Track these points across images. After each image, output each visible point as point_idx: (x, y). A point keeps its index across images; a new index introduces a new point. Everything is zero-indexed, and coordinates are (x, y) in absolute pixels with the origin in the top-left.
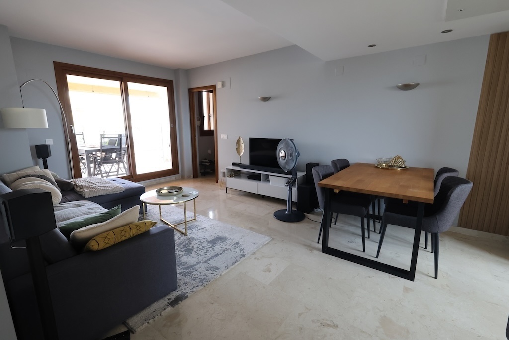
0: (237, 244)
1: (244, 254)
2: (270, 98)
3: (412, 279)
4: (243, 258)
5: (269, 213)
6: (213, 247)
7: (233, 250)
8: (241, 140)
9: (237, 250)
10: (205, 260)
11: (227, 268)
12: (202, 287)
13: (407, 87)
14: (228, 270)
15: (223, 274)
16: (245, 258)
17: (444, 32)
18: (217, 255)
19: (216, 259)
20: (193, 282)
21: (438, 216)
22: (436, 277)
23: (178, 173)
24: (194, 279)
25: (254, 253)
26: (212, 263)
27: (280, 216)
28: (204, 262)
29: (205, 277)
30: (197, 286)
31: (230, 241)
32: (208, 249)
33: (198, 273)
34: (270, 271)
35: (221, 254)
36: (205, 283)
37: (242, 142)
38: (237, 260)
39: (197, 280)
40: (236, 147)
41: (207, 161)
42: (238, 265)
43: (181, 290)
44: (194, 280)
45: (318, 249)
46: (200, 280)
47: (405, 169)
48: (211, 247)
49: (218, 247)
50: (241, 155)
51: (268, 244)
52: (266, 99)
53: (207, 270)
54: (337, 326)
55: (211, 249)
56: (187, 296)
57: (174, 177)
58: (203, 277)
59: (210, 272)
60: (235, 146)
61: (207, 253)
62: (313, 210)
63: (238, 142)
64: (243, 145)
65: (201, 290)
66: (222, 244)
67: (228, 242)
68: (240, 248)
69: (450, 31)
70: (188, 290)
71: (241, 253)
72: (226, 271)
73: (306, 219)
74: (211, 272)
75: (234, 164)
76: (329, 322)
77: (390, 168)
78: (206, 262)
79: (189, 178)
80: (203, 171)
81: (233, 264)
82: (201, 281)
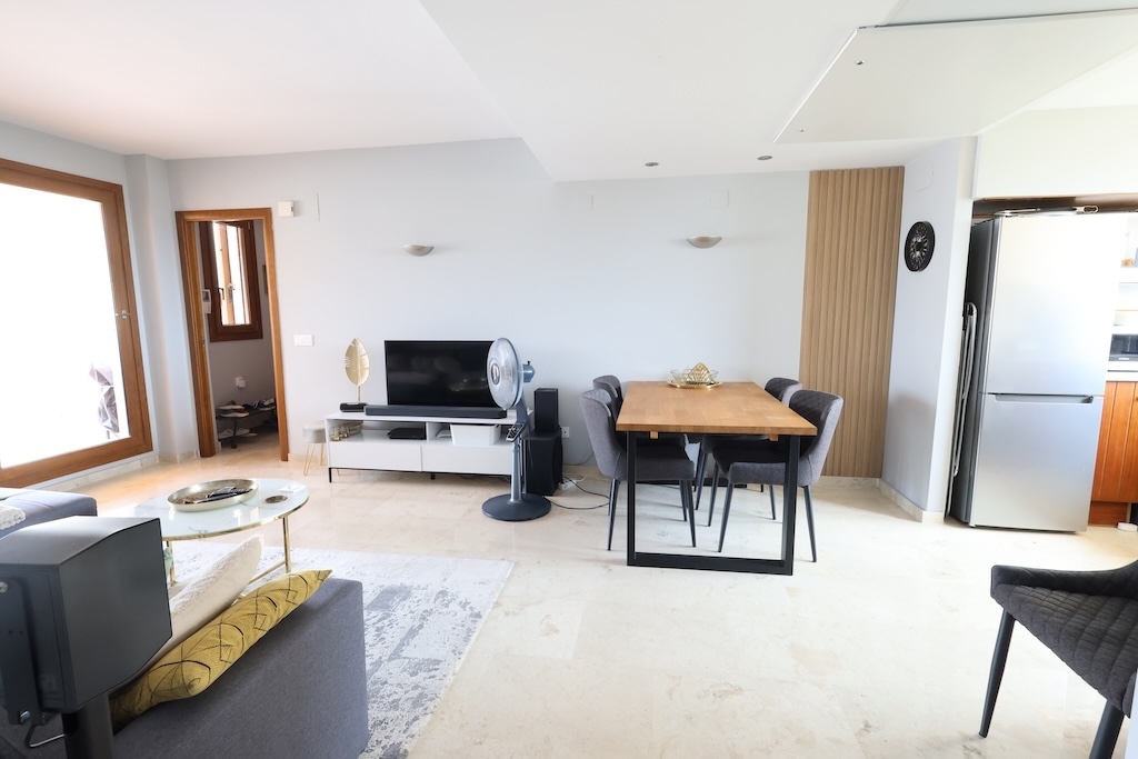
0: (443, 593)
1: (476, 611)
2: (432, 248)
3: (789, 572)
4: (481, 623)
5: (470, 510)
6: (389, 615)
7: (444, 610)
8: (360, 346)
9: (454, 607)
10: (389, 652)
11: (460, 653)
12: (429, 717)
13: (704, 242)
14: (463, 657)
15: (457, 669)
16: (485, 617)
17: (760, 159)
18: (412, 633)
19: (416, 640)
20: (397, 713)
21: (810, 456)
22: (815, 561)
23: (149, 448)
24: (395, 705)
25: (497, 604)
26: (415, 651)
27: (501, 512)
28: (390, 659)
29: (420, 690)
30: (416, 719)
31: (420, 591)
32: (379, 625)
33: (394, 689)
34: (557, 631)
35: (421, 626)
36: (431, 705)
37: (364, 352)
38: (469, 630)
39: (408, 705)
40: (344, 365)
41: (238, 407)
42: (477, 639)
43: (379, 742)
44: (396, 708)
45: (617, 562)
46: (410, 702)
47: (716, 386)
48: (384, 618)
49: (399, 613)
50: (362, 382)
51: (511, 575)
52: (421, 251)
53: (414, 674)
54: (740, 689)
55: (386, 622)
56: (406, 751)
57: (134, 462)
58: (414, 694)
59: (422, 675)
60: (341, 362)
61: (383, 635)
62: (557, 487)
63: (351, 352)
64: (366, 360)
65: (429, 724)
66: (407, 603)
67: (418, 594)
68: (458, 601)
69: (770, 157)
70: (396, 738)
71: (468, 612)
72: (462, 661)
73: (553, 507)
74: (426, 674)
75: (345, 408)
76: (724, 688)
77: (692, 385)
78: (396, 655)
79: (187, 458)
80: (227, 434)
81: (466, 640)
82: (417, 703)
